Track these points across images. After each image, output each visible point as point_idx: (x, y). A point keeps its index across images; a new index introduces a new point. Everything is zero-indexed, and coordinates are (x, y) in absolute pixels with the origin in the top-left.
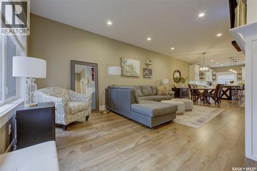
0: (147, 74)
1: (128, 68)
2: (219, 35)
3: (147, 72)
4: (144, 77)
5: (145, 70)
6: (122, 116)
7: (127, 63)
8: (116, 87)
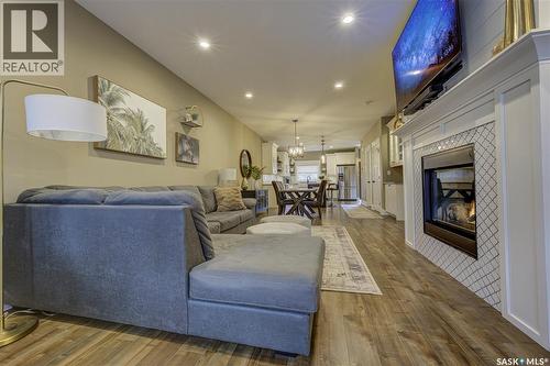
0: (185, 153)
1: (124, 123)
2: (339, 86)
3: (186, 147)
4: (178, 160)
5: (179, 139)
6: (125, 328)
7: (120, 105)
8: (80, 195)
